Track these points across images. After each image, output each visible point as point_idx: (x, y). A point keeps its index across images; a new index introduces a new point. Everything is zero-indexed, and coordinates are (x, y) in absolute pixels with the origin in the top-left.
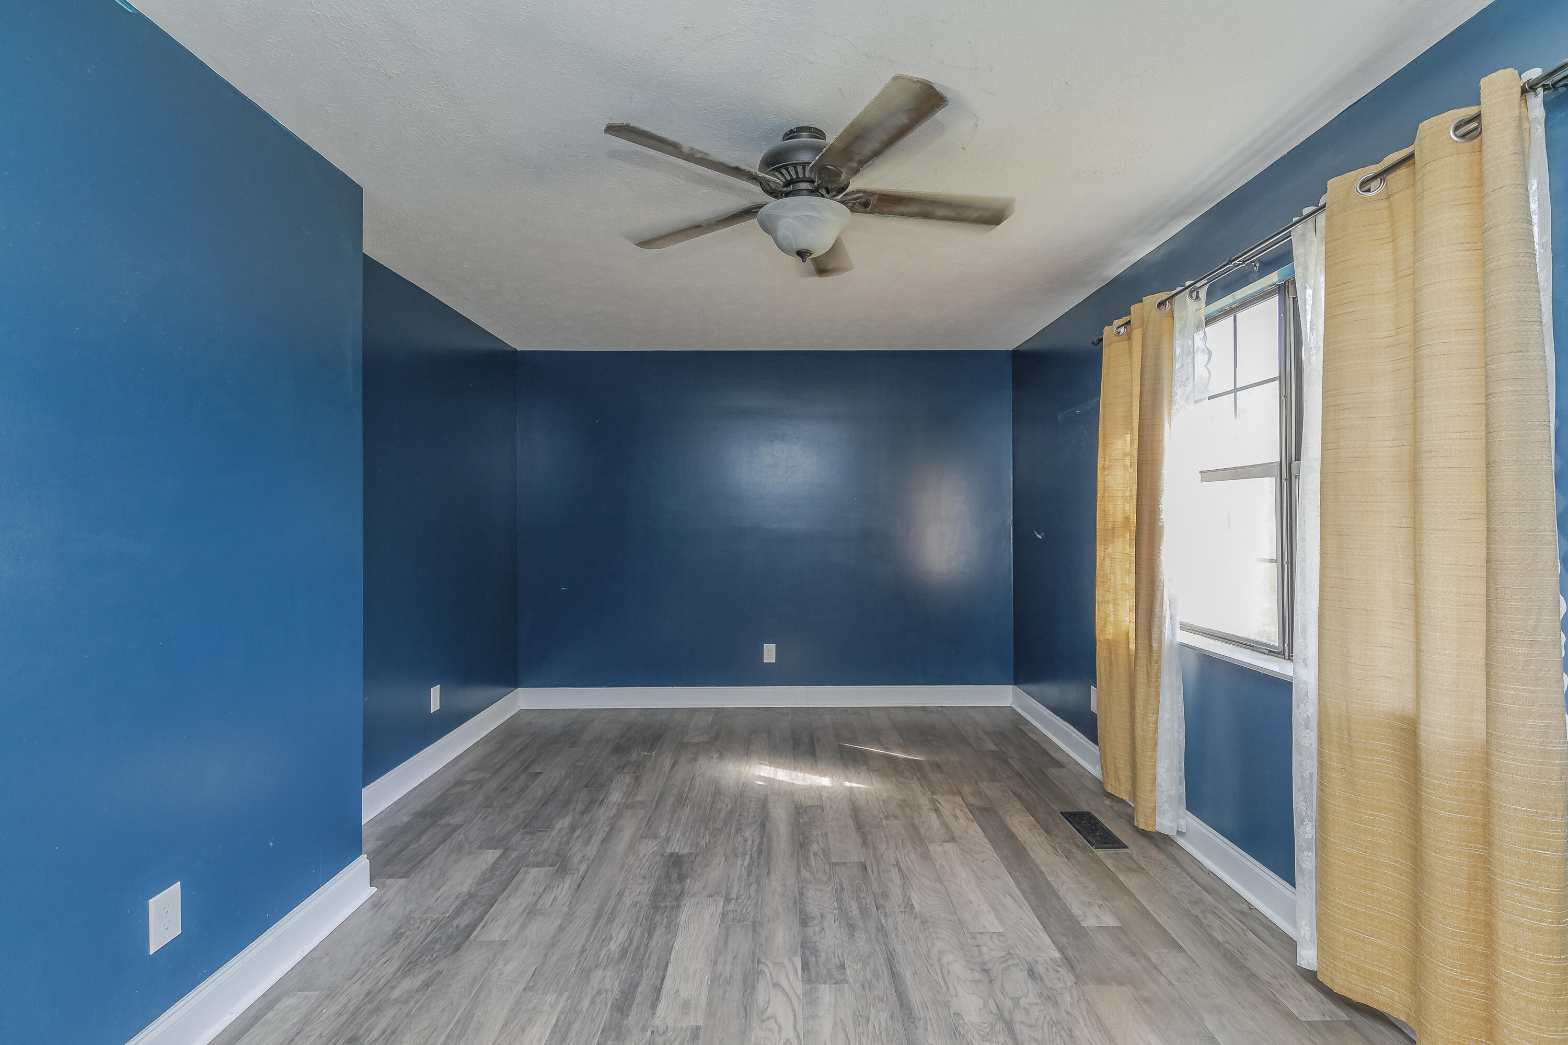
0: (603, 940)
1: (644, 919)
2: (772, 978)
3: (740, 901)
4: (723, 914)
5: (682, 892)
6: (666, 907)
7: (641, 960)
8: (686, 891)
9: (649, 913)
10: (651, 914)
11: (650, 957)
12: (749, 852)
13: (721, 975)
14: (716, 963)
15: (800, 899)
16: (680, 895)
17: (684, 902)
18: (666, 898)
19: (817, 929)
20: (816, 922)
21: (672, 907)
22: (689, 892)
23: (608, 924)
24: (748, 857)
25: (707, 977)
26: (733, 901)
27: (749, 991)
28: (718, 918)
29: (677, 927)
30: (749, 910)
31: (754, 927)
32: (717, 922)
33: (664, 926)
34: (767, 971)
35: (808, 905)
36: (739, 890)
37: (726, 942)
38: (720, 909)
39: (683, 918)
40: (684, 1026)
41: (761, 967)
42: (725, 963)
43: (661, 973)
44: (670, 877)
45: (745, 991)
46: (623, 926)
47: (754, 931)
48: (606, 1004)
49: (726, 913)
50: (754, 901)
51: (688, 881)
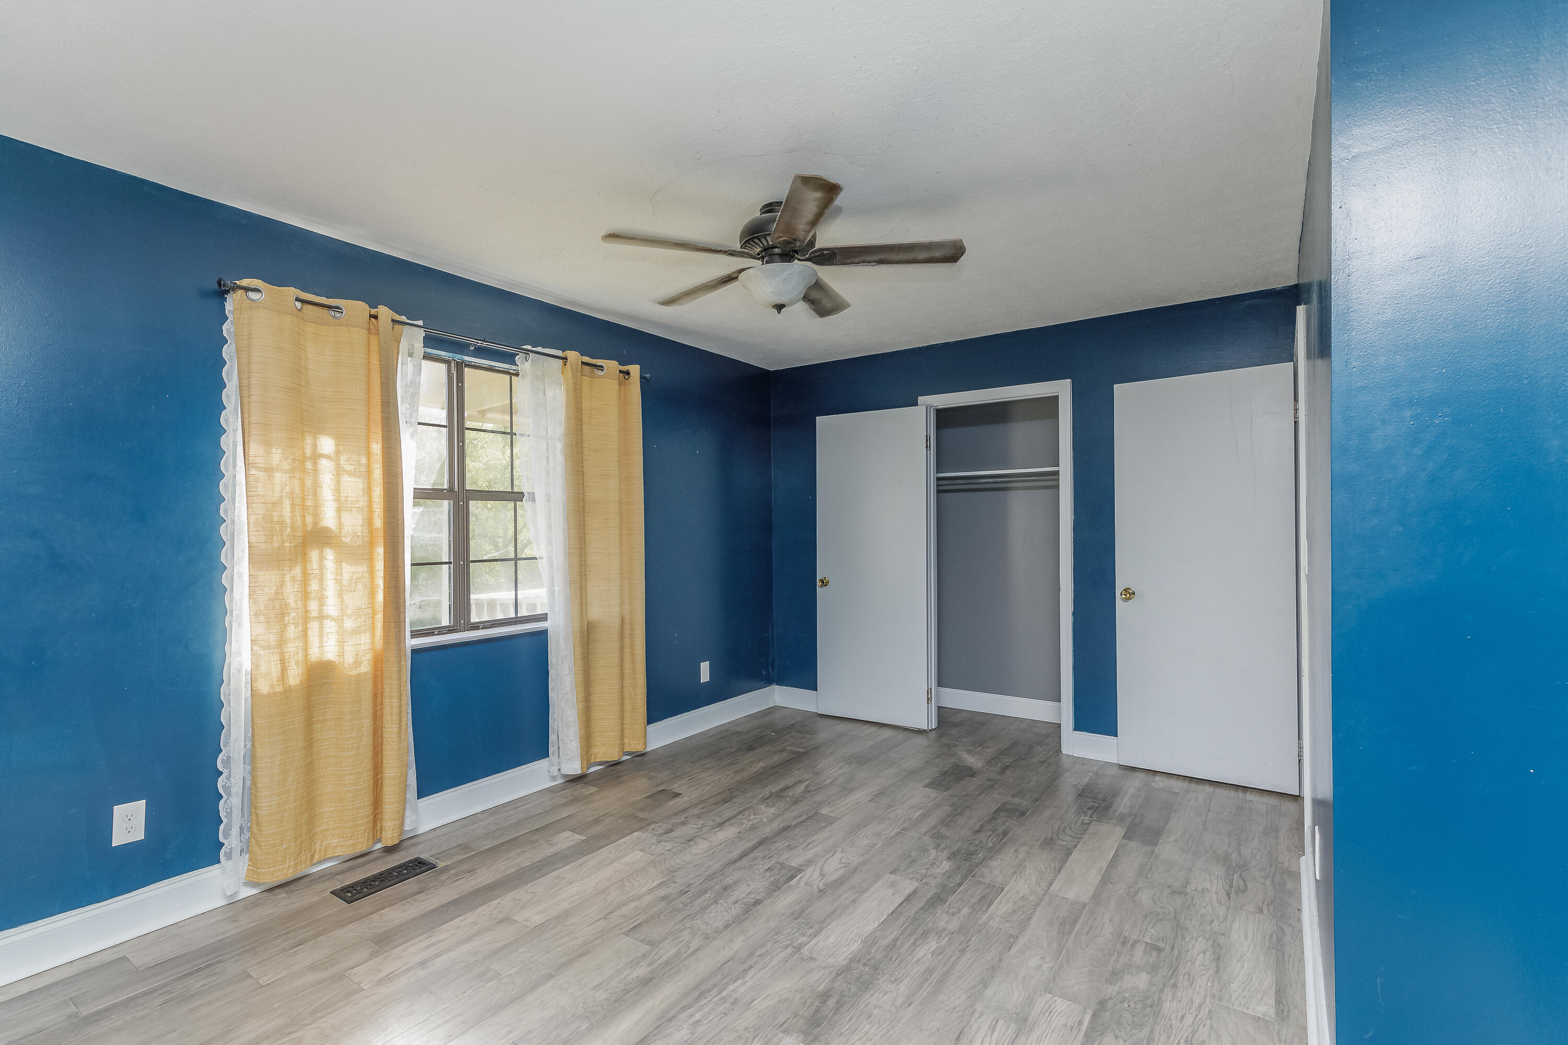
0: (941, 954)
1: (893, 960)
2: (822, 879)
3: (789, 942)
4: (815, 935)
5: (838, 975)
6: (865, 964)
7: (912, 924)
8: (833, 975)
9: (885, 964)
10: (883, 963)
11: (903, 924)
12: (716, 999)
13: (855, 893)
14: (854, 901)
15: (734, 922)
16: (842, 973)
17: (843, 963)
18: (859, 976)
19: (752, 896)
20: (747, 900)
21: (859, 961)
22: (831, 973)
23: (933, 969)
24: (724, 994)
25: (865, 895)
26: (795, 944)
27: (844, 879)
28: (823, 934)
29: (866, 940)
30: (790, 930)
31: (800, 915)
32: (827, 931)
33: (877, 945)
34: (821, 884)
35: (735, 915)
36: (777, 954)
37: (833, 912)
38: (815, 941)
39: (855, 947)
40: (899, 877)
41: (821, 887)
42: (846, 898)
43: (899, 909)
44: (837, 1003)
45: (846, 879)
46: (918, 961)
47: (803, 912)
48: (949, 904)
49: (813, 935)
50: (776, 937)
51: (821, 988)
